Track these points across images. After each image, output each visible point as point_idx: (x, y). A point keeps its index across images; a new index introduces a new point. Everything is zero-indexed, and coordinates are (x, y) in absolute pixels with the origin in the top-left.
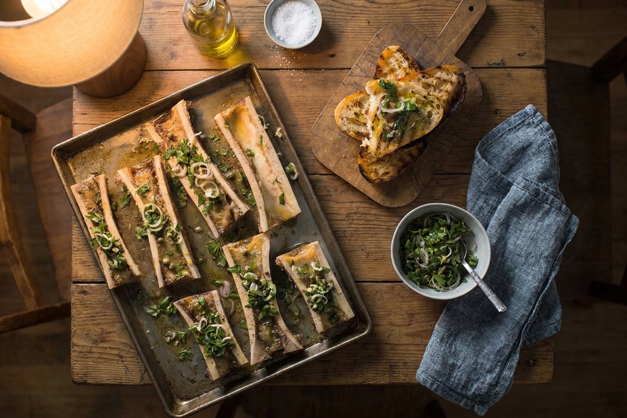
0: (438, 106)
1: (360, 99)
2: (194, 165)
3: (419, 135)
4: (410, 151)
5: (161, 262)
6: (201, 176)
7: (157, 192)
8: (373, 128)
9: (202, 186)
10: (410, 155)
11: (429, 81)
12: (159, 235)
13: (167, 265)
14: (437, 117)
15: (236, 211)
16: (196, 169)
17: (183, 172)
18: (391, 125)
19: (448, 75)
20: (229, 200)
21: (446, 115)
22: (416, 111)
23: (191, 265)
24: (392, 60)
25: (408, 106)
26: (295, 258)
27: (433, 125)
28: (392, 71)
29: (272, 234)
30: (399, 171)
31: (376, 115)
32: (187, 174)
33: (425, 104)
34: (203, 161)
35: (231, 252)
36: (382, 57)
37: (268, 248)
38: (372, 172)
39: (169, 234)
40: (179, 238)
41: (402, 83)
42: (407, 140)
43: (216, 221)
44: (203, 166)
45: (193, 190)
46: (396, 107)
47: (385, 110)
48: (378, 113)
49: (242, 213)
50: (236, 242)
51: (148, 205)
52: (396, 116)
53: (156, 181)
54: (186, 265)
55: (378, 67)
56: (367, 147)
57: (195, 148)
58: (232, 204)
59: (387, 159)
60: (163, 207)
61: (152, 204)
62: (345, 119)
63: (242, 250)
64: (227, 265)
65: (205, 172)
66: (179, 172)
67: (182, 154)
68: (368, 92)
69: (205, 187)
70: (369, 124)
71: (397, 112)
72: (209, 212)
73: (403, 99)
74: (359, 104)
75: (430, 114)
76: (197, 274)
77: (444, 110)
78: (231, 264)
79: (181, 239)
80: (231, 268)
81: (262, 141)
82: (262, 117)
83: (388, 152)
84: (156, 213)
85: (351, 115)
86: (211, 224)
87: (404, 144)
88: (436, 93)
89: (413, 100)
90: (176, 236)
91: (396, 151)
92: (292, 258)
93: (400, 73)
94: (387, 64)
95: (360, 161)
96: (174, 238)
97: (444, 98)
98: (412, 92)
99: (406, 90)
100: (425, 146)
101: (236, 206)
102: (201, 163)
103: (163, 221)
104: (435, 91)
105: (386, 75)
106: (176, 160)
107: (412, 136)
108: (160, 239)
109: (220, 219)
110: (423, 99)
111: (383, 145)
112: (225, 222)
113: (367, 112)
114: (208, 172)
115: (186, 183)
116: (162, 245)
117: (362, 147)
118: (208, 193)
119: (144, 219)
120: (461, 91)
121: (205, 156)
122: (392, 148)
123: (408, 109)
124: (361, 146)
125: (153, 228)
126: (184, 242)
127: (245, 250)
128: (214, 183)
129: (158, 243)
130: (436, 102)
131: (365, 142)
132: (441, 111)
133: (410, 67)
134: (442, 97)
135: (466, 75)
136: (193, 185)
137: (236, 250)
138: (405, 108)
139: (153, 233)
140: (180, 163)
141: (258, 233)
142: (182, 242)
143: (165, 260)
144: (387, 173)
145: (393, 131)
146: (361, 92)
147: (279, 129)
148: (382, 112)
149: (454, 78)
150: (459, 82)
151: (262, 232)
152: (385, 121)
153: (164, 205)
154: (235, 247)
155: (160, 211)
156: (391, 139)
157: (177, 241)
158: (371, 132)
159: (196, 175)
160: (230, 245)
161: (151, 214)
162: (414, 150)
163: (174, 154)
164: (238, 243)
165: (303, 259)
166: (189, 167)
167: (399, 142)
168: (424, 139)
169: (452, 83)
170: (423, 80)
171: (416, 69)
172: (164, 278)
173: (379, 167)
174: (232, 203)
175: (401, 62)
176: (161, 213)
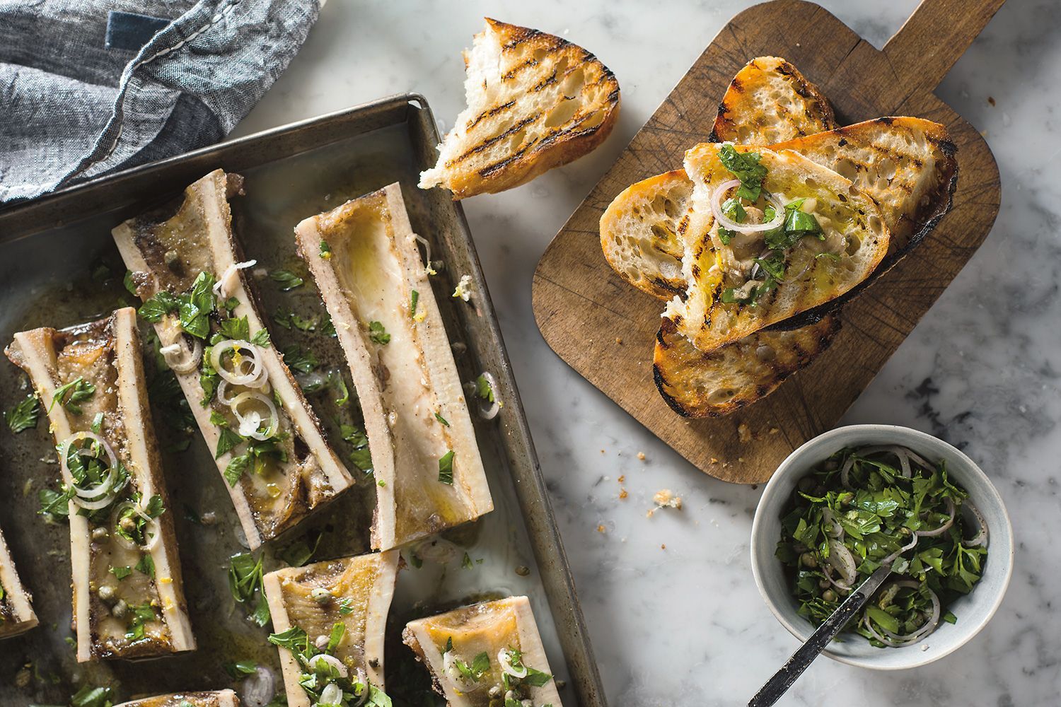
0: (877, 224)
1: (672, 191)
2: (222, 346)
3: (819, 297)
4: (793, 337)
5: (93, 594)
6: (237, 378)
7: (112, 403)
8: (696, 271)
9: (234, 402)
10: (795, 347)
11: (857, 155)
12: (99, 519)
13: (110, 603)
14: (872, 251)
15: (316, 482)
16: (227, 355)
17: (189, 362)
18: (747, 264)
19: (909, 142)
20: (302, 450)
21: (898, 248)
22: (815, 233)
23: (172, 611)
24: (764, 95)
25: (795, 219)
26: (458, 633)
27: (861, 274)
28: (762, 122)
29: (405, 557)
30: (762, 390)
31: (706, 238)
32: (200, 366)
33: (839, 217)
34: (247, 339)
35: (286, 593)
36: (736, 84)
37: (388, 594)
38: (686, 386)
39: (126, 520)
40: (152, 536)
41: (781, 158)
42: (786, 308)
43: (257, 504)
44: (244, 352)
45: (209, 412)
46: (762, 220)
47: (731, 226)
48: (713, 233)
49: (331, 489)
50: (304, 565)
51: (81, 435)
52: (760, 244)
53: (113, 374)
54: (158, 609)
55: (723, 110)
56: (678, 319)
57: (232, 300)
58: (308, 464)
59: (729, 354)
60: (122, 446)
61: (91, 435)
62: (626, 243)
63: (317, 588)
64: (270, 628)
65: (247, 368)
66: (180, 357)
67: (195, 310)
68: (690, 175)
69: (244, 409)
70: (689, 261)
71: (764, 234)
72: (244, 477)
73: (782, 199)
74: (667, 205)
75: (853, 245)
76: (186, 637)
77: (892, 237)
78: (282, 625)
79: (155, 541)
80: (280, 636)
81: (415, 306)
82: (425, 241)
83: (735, 338)
84: (103, 462)
85: (643, 232)
86: (243, 509)
87: (776, 319)
88: (875, 190)
89: (810, 203)
90: (144, 528)
91: (756, 336)
92: (447, 631)
93: (783, 129)
94: (750, 104)
95: (658, 355)
96: (138, 534)
97: (894, 203)
98: (809, 181)
99: (791, 177)
100: (837, 326)
101: (319, 469)
102: (242, 344)
103: (115, 485)
104: (872, 183)
105: (743, 134)
106: (175, 323)
107: (800, 299)
108: (99, 532)
109: (270, 500)
110: (840, 203)
111: (721, 317)
112: (282, 507)
113: (683, 229)
114: (257, 371)
115: (193, 391)
116: (103, 549)
117: (667, 319)
118: (248, 426)
119: (65, 471)
120: (942, 188)
121: (255, 326)
122: (746, 326)
123: (794, 226)
124: (663, 315)
125: (86, 499)
126: (163, 550)
127: (325, 592)
128: (268, 401)
129: (96, 541)
130: (872, 213)
131: (674, 307)
132: (884, 237)
133: (808, 115)
134: (888, 198)
135: (958, 145)
136: (211, 399)
137: (298, 587)
138: (785, 225)
139: (84, 512)
140: (186, 336)
141: (367, 549)
142: (156, 549)
143: (106, 591)
144: (731, 393)
145: (751, 284)
146: (673, 174)
147: (465, 279)
148: (722, 233)
149: (926, 152)
150: (938, 165)
151: (377, 551)
152: (730, 255)
153: (125, 442)
154: (301, 579)
155: (112, 456)
156: (743, 304)
157: (144, 543)
158: (692, 281)
159: (223, 372)
160: (288, 574)
161: (85, 461)
162: (804, 336)
163: (175, 311)
164: (309, 569)
165: (479, 638)
166: (207, 349)
167: (766, 314)
168: (834, 307)
169: (918, 164)
170: (842, 152)
171: (826, 123)
172: (94, 637)
173: (708, 374)
174: (310, 459)
175: (786, 100)
176: (114, 466)
